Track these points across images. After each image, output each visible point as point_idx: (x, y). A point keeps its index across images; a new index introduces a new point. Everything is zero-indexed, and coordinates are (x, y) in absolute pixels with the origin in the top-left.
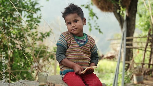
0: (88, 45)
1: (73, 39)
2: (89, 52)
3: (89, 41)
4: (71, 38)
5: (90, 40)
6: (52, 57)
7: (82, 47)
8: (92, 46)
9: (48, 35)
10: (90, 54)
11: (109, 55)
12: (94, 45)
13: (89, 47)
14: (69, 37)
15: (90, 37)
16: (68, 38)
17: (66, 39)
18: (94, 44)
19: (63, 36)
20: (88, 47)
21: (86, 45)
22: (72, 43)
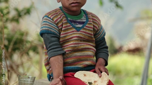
0: (90, 26)
1: (65, 21)
2: (92, 37)
3: (90, 21)
4: (61, 20)
5: (93, 19)
6: (35, 49)
7: (81, 31)
8: (97, 28)
9: (28, 12)
10: (93, 41)
11: (132, 46)
12: (99, 27)
13: (92, 29)
14: (59, 18)
15: (91, 14)
16: (58, 21)
17: (55, 22)
18: (99, 24)
19: (50, 18)
20: (91, 31)
21: (87, 27)
22: (65, 27)
